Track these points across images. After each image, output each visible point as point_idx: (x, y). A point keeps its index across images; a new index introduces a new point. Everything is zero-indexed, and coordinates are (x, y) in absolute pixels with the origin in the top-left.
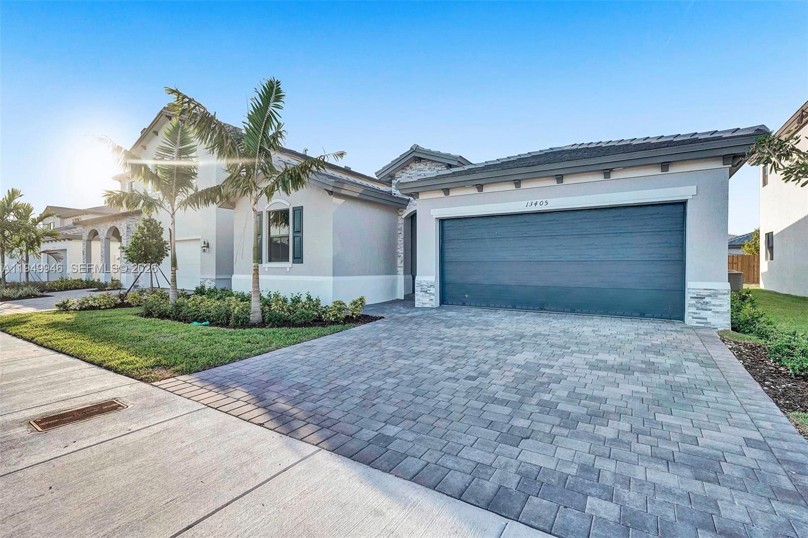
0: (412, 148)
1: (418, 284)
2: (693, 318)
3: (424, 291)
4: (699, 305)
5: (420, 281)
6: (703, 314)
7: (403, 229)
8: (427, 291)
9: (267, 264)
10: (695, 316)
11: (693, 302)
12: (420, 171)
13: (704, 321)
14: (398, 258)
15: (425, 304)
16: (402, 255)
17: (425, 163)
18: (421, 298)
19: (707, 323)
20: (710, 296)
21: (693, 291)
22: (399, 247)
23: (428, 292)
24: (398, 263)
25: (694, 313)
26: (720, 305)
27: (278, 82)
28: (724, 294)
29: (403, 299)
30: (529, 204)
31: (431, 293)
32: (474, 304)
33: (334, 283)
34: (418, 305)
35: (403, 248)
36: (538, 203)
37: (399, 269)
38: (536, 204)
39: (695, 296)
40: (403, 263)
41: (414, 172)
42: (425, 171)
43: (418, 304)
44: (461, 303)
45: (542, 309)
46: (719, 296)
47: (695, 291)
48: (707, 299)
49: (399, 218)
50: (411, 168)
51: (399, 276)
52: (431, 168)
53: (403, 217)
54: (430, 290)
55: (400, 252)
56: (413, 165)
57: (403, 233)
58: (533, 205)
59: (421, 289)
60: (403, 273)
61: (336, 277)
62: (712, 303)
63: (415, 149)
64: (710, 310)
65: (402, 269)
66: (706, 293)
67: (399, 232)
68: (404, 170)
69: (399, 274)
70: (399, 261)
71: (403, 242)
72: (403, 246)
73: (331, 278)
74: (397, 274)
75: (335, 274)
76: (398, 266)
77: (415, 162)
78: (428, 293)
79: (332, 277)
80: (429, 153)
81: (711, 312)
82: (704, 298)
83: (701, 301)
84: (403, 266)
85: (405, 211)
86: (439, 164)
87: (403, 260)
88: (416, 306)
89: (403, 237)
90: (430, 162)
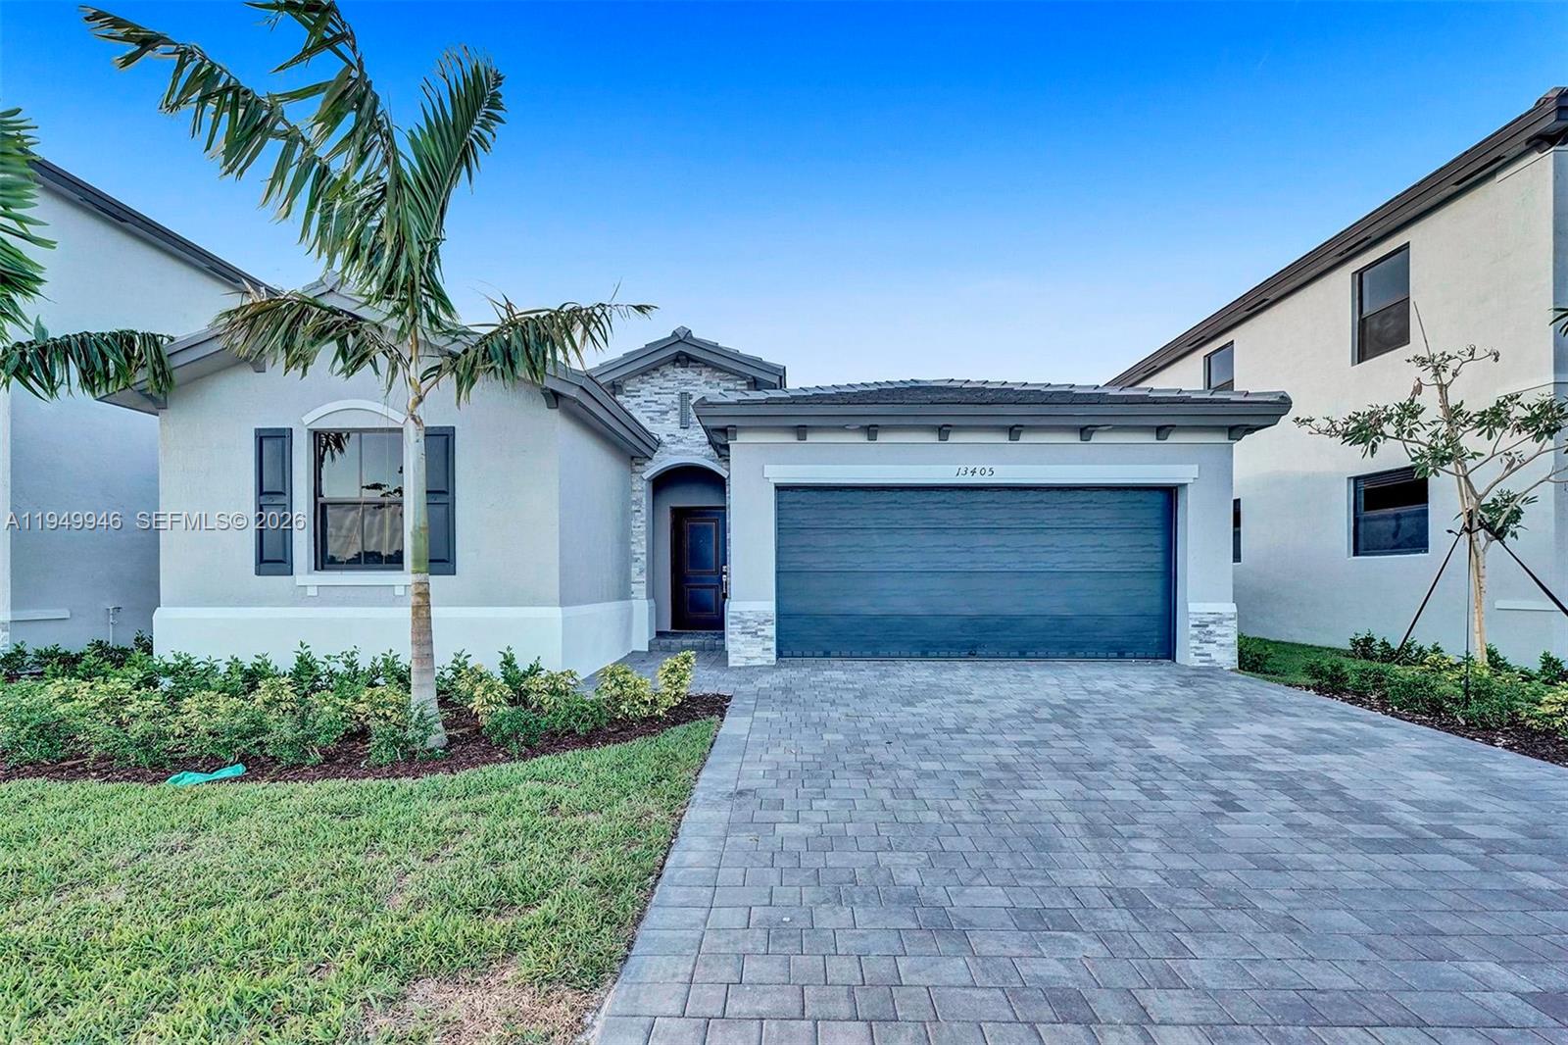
0: (675, 334)
1: (735, 617)
2: (1196, 655)
3: (749, 633)
4: (1202, 636)
5: (740, 613)
6: (1207, 648)
7: (644, 502)
8: (756, 633)
9: (309, 577)
10: (1198, 652)
11: (1195, 631)
12: (686, 384)
13: (1208, 658)
14: (633, 564)
15: (753, 658)
16: (644, 558)
17: (698, 370)
18: (742, 647)
19: (1211, 661)
20: (1214, 622)
21: (1195, 616)
22: (633, 540)
23: (759, 633)
24: (633, 575)
25: (1197, 648)
26: (1226, 635)
27: (498, 78)
28: (1231, 619)
29: (647, 650)
30: (962, 471)
31: (766, 637)
32: (848, 654)
33: (566, 620)
34: (735, 662)
35: (644, 543)
36: (978, 471)
37: (634, 586)
38: (973, 472)
39: (1197, 623)
40: (644, 574)
41: (671, 384)
42: (696, 385)
43: (734, 660)
44: (821, 653)
45: (974, 655)
46: (1225, 623)
47: (1198, 616)
48: (1211, 627)
49: (636, 478)
50: (663, 375)
51: (634, 601)
52: (711, 382)
53: (647, 475)
54: (763, 630)
55: (638, 551)
56: (669, 370)
57: (644, 511)
58: (969, 474)
59: (743, 628)
60: (645, 596)
61: (565, 608)
62: (1218, 632)
63: (682, 337)
64: (1215, 642)
65: (643, 587)
66: (1211, 618)
67: (634, 508)
68: (645, 378)
69: (636, 598)
70: (635, 570)
71: (643, 529)
72: (644, 537)
73: (556, 612)
74: (631, 599)
75: (563, 602)
76: (633, 580)
77: (674, 365)
78: (758, 637)
79: (559, 609)
80: (713, 349)
81: (1215, 645)
82: (1207, 626)
83: (1205, 630)
84: (644, 580)
85: (649, 464)
86: (729, 377)
87: (644, 567)
88: (731, 664)
89: (644, 519)
90: (710, 369)
